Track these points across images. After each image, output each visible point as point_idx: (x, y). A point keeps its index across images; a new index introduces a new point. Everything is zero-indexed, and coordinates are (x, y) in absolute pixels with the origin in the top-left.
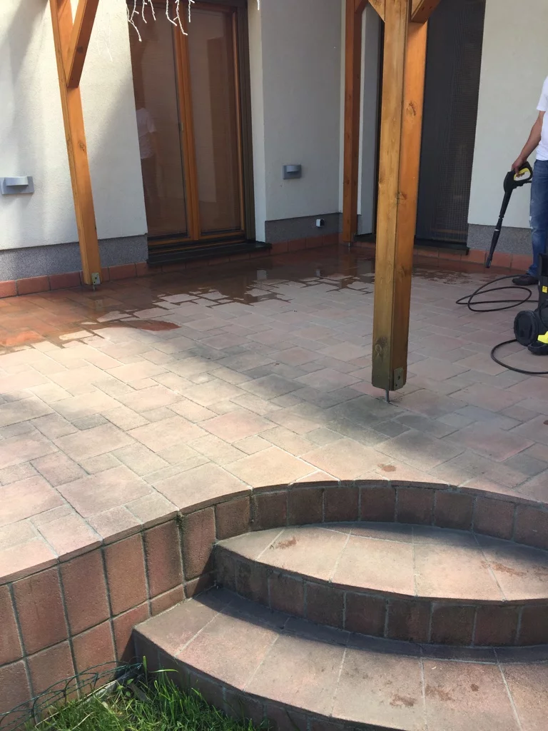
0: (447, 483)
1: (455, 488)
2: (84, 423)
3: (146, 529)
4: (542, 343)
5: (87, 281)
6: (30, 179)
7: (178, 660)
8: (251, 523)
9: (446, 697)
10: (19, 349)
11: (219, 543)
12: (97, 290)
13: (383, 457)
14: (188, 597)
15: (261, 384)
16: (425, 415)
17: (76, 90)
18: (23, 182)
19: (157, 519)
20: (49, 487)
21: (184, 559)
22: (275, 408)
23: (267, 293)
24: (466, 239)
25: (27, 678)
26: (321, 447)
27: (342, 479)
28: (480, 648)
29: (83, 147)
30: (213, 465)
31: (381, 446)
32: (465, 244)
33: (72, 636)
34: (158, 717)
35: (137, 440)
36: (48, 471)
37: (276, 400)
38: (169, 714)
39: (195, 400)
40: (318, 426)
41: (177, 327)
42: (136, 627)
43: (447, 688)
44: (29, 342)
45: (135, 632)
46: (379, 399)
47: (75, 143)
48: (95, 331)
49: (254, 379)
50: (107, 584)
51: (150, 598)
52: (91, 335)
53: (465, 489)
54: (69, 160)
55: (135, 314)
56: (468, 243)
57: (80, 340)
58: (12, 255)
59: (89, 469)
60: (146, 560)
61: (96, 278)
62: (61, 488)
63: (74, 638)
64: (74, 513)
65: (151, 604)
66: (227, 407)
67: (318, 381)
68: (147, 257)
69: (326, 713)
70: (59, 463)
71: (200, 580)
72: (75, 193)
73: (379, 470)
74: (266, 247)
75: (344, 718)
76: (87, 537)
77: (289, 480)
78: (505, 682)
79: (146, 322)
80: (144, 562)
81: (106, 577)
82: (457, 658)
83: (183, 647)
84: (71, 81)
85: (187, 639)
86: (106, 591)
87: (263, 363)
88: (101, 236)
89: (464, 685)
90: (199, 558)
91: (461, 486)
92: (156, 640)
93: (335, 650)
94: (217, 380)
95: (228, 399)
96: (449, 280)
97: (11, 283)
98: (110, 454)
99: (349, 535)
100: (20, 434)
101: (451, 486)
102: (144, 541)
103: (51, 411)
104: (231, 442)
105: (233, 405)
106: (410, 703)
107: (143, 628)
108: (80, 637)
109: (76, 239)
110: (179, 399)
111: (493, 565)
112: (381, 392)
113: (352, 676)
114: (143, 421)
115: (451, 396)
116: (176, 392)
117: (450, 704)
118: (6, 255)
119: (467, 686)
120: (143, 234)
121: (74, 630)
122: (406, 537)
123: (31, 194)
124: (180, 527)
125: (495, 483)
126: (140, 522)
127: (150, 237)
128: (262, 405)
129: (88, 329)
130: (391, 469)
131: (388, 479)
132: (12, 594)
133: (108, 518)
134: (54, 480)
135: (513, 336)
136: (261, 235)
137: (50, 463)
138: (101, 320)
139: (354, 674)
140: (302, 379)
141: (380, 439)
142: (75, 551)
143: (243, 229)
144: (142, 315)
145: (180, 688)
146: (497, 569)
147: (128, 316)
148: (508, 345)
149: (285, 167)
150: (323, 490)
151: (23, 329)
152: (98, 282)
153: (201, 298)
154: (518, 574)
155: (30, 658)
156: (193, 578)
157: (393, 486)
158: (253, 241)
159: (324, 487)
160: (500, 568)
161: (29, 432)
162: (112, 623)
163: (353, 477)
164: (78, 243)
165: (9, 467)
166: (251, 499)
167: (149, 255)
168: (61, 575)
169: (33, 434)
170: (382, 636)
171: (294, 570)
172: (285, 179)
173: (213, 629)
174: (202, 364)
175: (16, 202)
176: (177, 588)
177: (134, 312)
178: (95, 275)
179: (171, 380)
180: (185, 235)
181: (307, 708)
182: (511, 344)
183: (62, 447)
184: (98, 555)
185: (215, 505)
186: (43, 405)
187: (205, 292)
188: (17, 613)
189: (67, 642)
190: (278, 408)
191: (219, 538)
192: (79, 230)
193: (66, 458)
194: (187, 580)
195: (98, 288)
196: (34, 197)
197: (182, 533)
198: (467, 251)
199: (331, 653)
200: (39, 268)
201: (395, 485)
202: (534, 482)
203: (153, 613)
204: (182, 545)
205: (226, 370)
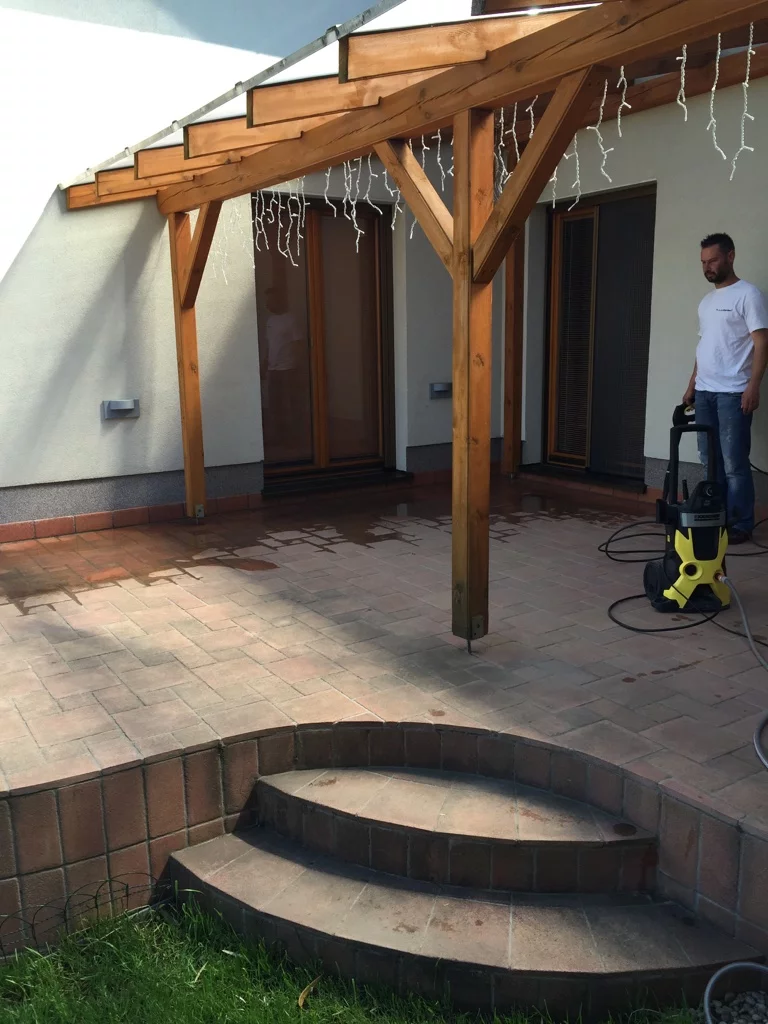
0: (489, 729)
1: (495, 734)
2: (152, 659)
3: (187, 754)
4: (667, 599)
5: (190, 514)
6: (136, 403)
7: (205, 883)
8: (295, 761)
9: (446, 927)
10: (103, 585)
11: (263, 778)
12: (200, 524)
13: (437, 702)
14: (227, 832)
15: (344, 629)
16: (501, 667)
17: (191, 310)
18: (129, 405)
19: (198, 746)
20: (105, 713)
21: (224, 790)
22: (348, 653)
23: (389, 532)
24: (643, 473)
25: (64, 886)
26: (379, 692)
27: (388, 720)
28: (498, 891)
29: (194, 368)
30: (266, 702)
31: (440, 694)
32: (643, 480)
33: (109, 852)
34: (182, 938)
35: (200, 678)
36: (106, 701)
37: (352, 646)
38: (192, 937)
39: (269, 643)
40: (385, 672)
41: (276, 567)
42: (172, 854)
43: (453, 921)
44: (114, 580)
45: (171, 858)
46: (461, 650)
47: (186, 364)
48: (187, 570)
49: (339, 624)
50: (147, 804)
51: (189, 827)
52: (181, 573)
53: (505, 736)
54: (180, 382)
55: (235, 552)
56: (646, 480)
57: (169, 579)
58: (112, 483)
59: (147, 701)
60: (186, 786)
61: (200, 511)
62: (115, 716)
63: (111, 854)
64: (123, 737)
65: (189, 833)
66: (301, 651)
67: (405, 629)
68: (262, 488)
69: (330, 932)
70: (119, 694)
71: (240, 817)
72: (183, 418)
73: (428, 714)
74: (408, 477)
75: (345, 937)
76: (131, 756)
77: (334, 719)
78: (511, 921)
79: (245, 560)
80: (184, 789)
81: (146, 797)
82: (472, 898)
83: (212, 873)
84: (186, 301)
85: (218, 867)
86: (144, 811)
87: (353, 609)
88: (208, 463)
89: (470, 920)
90: (240, 792)
91: (503, 732)
92: (189, 866)
93: (357, 884)
94: (299, 624)
95: (304, 643)
96: (612, 524)
97: (107, 514)
98: (170, 689)
99: (390, 779)
100: (87, 668)
101: (493, 732)
102: (184, 766)
103: (124, 648)
104: (292, 683)
105: (307, 650)
106: (412, 930)
107: (180, 856)
108: (117, 854)
109: (180, 466)
110: (252, 641)
111: (521, 811)
112: (464, 642)
113: (365, 906)
114: (211, 660)
115: (540, 650)
116: (252, 634)
117: (450, 934)
118: (105, 484)
119: (472, 921)
120: (258, 460)
121: (112, 846)
122: (446, 782)
123: (137, 418)
124: (222, 757)
125: (538, 731)
126: (182, 747)
127: (267, 464)
128: (337, 650)
129: (180, 567)
130: (441, 714)
131: (432, 723)
132: (57, 800)
133: (153, 742)
134: (111, 708)
135: (642, 590)
136: (402, 463)
137: (111, 695)
138: (196, 558)
139: (367, 905)
140: (387, 627)
141: (443, 688)
142: (118, 766)
143: (381, 455)
144: (241, 553)
145: (204, 909)
146: (524, 814)
147: (226, 553)
148: (635, 600)
149: (432, 386)
150: (368, 731)
151: (111, 565)
152: (202, 515)
153: (313, 535)
154: (542, 820)
155: (69, 866)
156: (233, 813)
157: (437, 730)
158: (393, 469)
159: (369, 728)
160: (527, 813)
161: (98, 666)
162: (149, 845)
163: (398, 720)
164: (183, 471)
165: (72, 697)
166: (295, 736)
167: (265, 484)
168: (103, 787)
169: (100, 667)
170: (405, 875)
171: (326, 804)
172: (432, 398)
173: (246, 861)
174: (290, 607)
175: (119, 427)
176: (216, 820)
177: (234, 549)
178: (199, 507)
179: (251, 621)
180: (311, 461)
181: (313, 927)
182: (640, 599)
183: (126, 681)
184: (139, 772)
185: (258, 738)
186: (117, 642)
187: (321, 528)
188: (60, 819)
189: (104, 857)
190: (352, 653)
191: (262, 773)
192: (185, 458)
193: (126, 690)
194: (228, 814)
195: (202, 522)
196: (139, 421)
197: (223, 763)
198: (644, 490)
199: (353, 886)
200: (139, 499)
201: (439, 728)
202: (577, 732)
203: (191, 843)
204: (224, 777)
205: (312, 614)
